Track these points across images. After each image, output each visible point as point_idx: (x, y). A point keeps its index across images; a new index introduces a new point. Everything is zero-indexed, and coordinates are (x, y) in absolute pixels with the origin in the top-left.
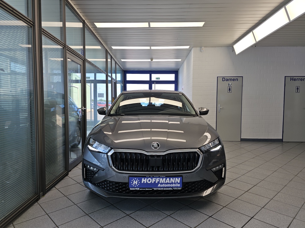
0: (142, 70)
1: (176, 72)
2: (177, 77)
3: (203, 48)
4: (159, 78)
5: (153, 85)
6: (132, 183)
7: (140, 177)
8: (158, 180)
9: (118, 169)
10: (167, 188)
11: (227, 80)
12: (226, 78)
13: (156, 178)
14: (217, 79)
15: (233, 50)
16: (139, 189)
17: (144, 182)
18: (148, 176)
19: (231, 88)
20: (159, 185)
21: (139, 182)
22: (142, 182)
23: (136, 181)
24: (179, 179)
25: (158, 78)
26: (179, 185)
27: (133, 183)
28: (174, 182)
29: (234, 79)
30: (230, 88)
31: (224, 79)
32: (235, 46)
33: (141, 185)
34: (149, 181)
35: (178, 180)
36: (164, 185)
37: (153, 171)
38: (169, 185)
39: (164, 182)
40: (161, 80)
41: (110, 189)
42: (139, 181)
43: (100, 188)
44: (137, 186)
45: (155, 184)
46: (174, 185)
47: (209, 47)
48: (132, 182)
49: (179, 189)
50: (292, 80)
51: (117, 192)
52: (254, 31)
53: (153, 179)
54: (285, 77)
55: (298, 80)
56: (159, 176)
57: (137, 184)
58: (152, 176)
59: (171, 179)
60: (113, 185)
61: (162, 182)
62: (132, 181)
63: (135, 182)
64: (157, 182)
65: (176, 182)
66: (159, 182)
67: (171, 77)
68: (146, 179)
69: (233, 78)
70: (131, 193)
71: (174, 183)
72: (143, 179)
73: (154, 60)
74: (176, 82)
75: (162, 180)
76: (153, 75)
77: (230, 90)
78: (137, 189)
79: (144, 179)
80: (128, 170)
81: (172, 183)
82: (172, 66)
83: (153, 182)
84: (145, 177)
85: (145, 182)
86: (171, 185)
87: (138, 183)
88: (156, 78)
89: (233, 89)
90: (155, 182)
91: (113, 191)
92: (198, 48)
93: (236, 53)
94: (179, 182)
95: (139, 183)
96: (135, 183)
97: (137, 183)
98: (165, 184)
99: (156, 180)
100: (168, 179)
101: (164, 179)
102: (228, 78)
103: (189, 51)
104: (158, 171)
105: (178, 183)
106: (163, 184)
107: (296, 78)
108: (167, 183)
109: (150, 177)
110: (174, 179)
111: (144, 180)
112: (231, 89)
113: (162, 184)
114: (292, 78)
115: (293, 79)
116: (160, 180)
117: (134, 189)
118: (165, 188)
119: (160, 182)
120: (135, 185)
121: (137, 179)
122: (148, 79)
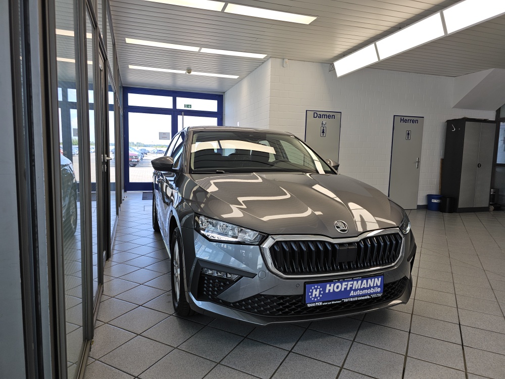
0: (159, 89)
1: (219, 98)
2: (221, 106)
3: (286, 60)
4: (191, 105)
5: (180, 117)
6: (310, 296)
7: (324, 282)
8: (351, 284)
9: (285, 272)
10: (362, 296)
11: (320, 116)
12: (318, 113)
13: (348, 281)
14: (305, 114)
15: (332, 69)
16: (321, 304)
17: (329, 290)
18: (335, 280)
19: (325, 129)
20: (352, 293)
21: (321, 291)
22: (327, 291)
23: (316, 291)
24: (380, 279)
25: (188, 106)
26: (379, 290)
27: (312, 295)
28: (372, 285)
29: (330, 116)
30: (323, 130)
31: (317, 115)
32: (337, 64)
33: (325, 296)
34: (338, 287)
35: (378, 281)
36: (359, 293)
37: (342, 270)
38: (365, 292)
39: (359, 288)
40: (193, 108)
41: (266, 310)
42: (321, 289)
43: (243, 310)
44: (319, 298)
45: (346, 292)
46: (372, 291)
47: (295, 60)
48: (311, 292)
49: (379, 295)
50: (402, 121)
51: (280, 313)
52: (379, 43)
53: (344, 284)
54: (394, 116)
55: (409, 121)
56: (353, 278)
57: (319, 296)
58: (341, 279)
59: (369, 280)
60: (273, 302)
61: (356, 288)
62: (311, 290)
63: (316, 293)
64: (348, 289)
65: (375, 285)
66: (351, 288)
67: (211, 105)
68: (332, 285)
69: (328, 114)
70: (318, 311)
71: (372, 287)
72: (328, 285)
73: (192, 73)
74: (219, 115)
75: (357, 285)
76: (178, 99)
77: (323, 132)
78: (318, 304)
79: (330, 286)
80: (302, 273)
81: (370, 288)
82: (213, 87)
83: (343, 289)
84: (330, 281)
85: (331, 291)
86: (369, 291)
87: (320, 293)
88: (185, 106)
89: (327, 132)
90: (345, 289)
91: (272, 313)
92: (279, 60)
93: (337, 74)
94: (379, 284)
95: (322, 294)
96: (316, 295)
97: (317, 293)
98: (360, 289)
99: (347, 285)
100: (365, 281)
101: (360, 282)
102: (322, 113)
103: (262, 62)
104: (350, 269)
105: (378, 287)
106: (358, 289)
107: (407, 118)
108: (364, 289)
109: (339, 281)
110: (373, 280)
111: (330, 288)
112: (325, 131)
113: (355, 290)
114: (402, 119)
115: (404, 120)
116: (353, 284)
117: (314, 305)
118: (360, 297)
119: (354, 288)
120: (315, 297)
121: (319, 287)
122: (170, 106)
